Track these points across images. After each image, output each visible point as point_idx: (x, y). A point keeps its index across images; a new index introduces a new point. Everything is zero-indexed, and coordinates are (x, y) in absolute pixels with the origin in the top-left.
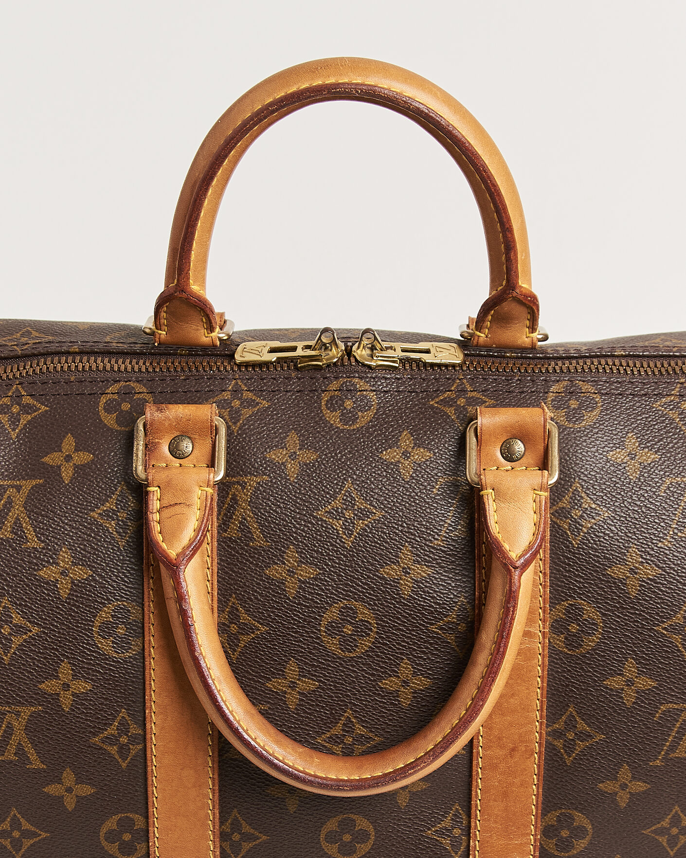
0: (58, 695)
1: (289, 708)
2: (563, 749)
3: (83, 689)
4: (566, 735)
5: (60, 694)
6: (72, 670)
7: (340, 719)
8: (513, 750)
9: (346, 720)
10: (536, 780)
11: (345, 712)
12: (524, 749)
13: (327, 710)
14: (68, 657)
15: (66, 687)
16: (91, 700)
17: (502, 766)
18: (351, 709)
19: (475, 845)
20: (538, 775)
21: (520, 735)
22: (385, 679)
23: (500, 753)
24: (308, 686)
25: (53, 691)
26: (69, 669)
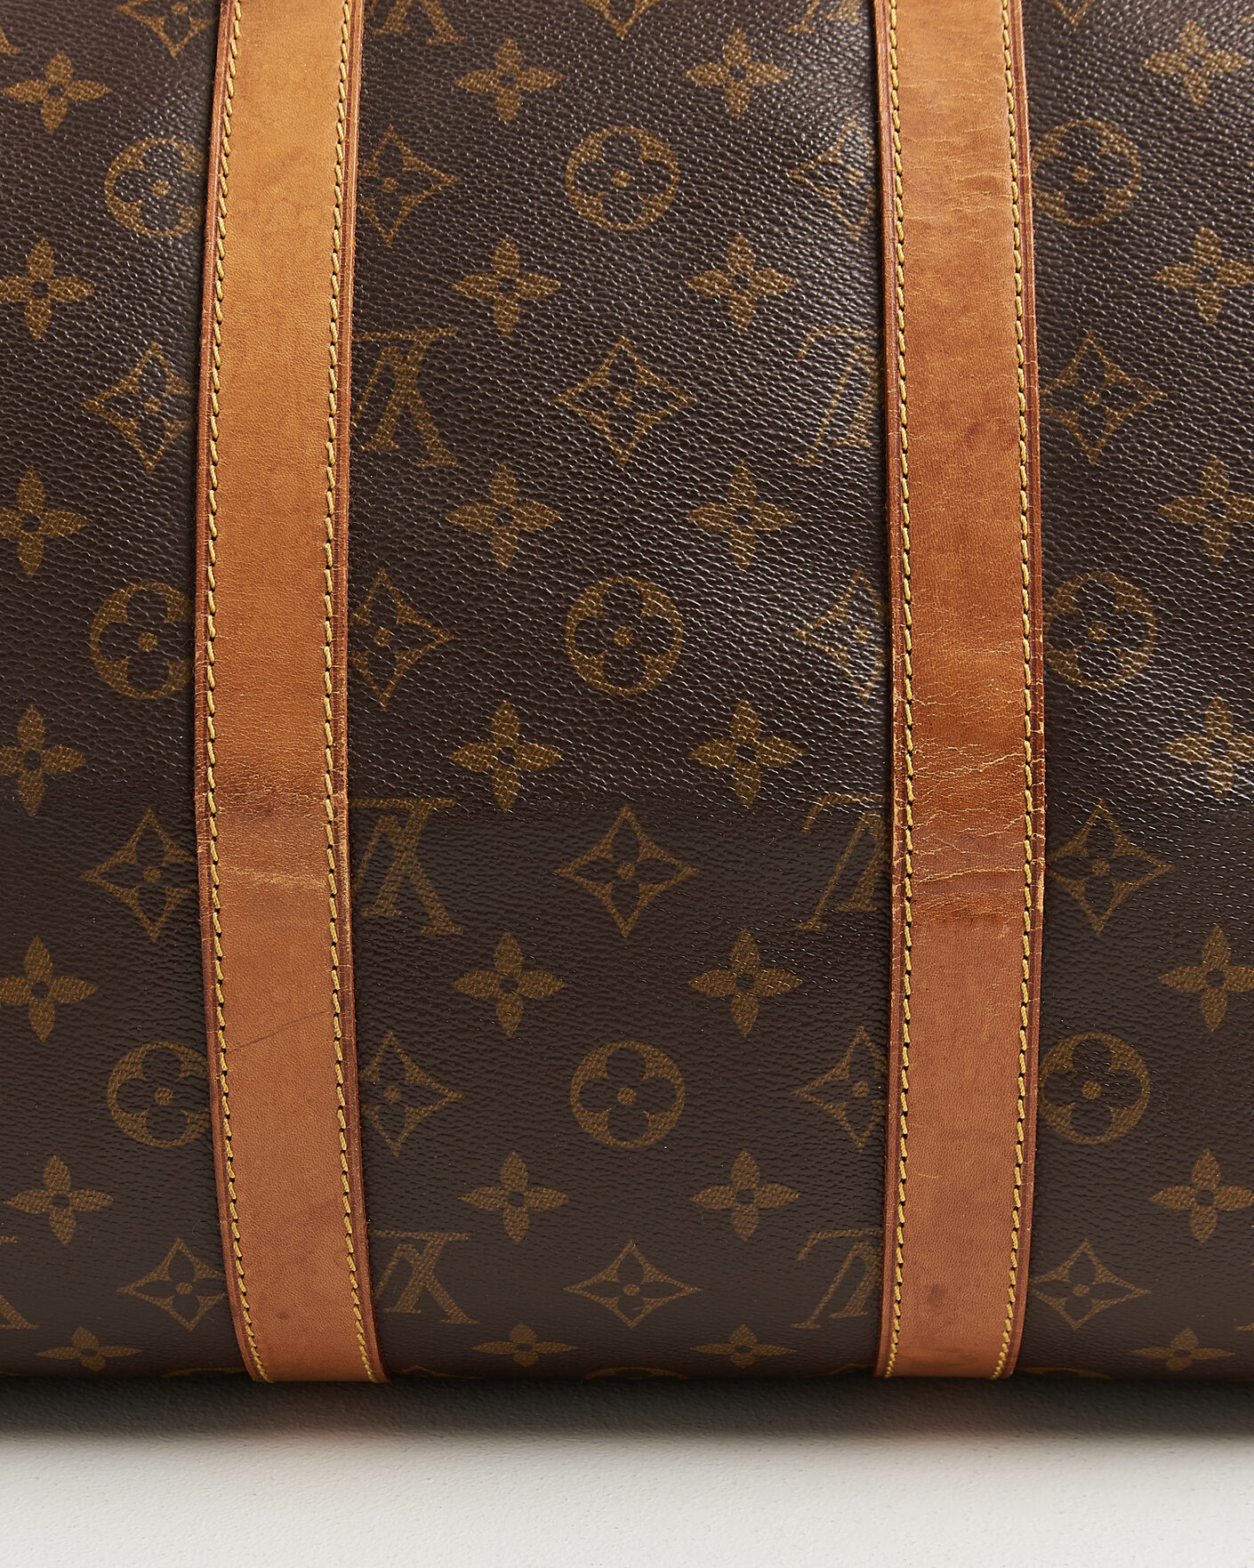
0: (21, 305)
1: (500, 332)
2: (1080, 431)
3: (76, 294)
4: (1083, 398)
5: (28, 304)
6: (56, 257)
7: (606, 356)
8: (973, 430)
9: (618, 357)
10: (1025, 500)
11: (616, 340)
12: (995, 428)
13: (579, 337)
14: (49, 234)
15: (40, 290)
16: (89, 318)
17: (951, 469)
18: (629, 334)
19: (904, 662)
20: (1030, 488)
21: (987, 398)
22: (697, 274)
23: (948, 438)
24: (539, 289)
25: (13, 298)
26: (48, 255)
